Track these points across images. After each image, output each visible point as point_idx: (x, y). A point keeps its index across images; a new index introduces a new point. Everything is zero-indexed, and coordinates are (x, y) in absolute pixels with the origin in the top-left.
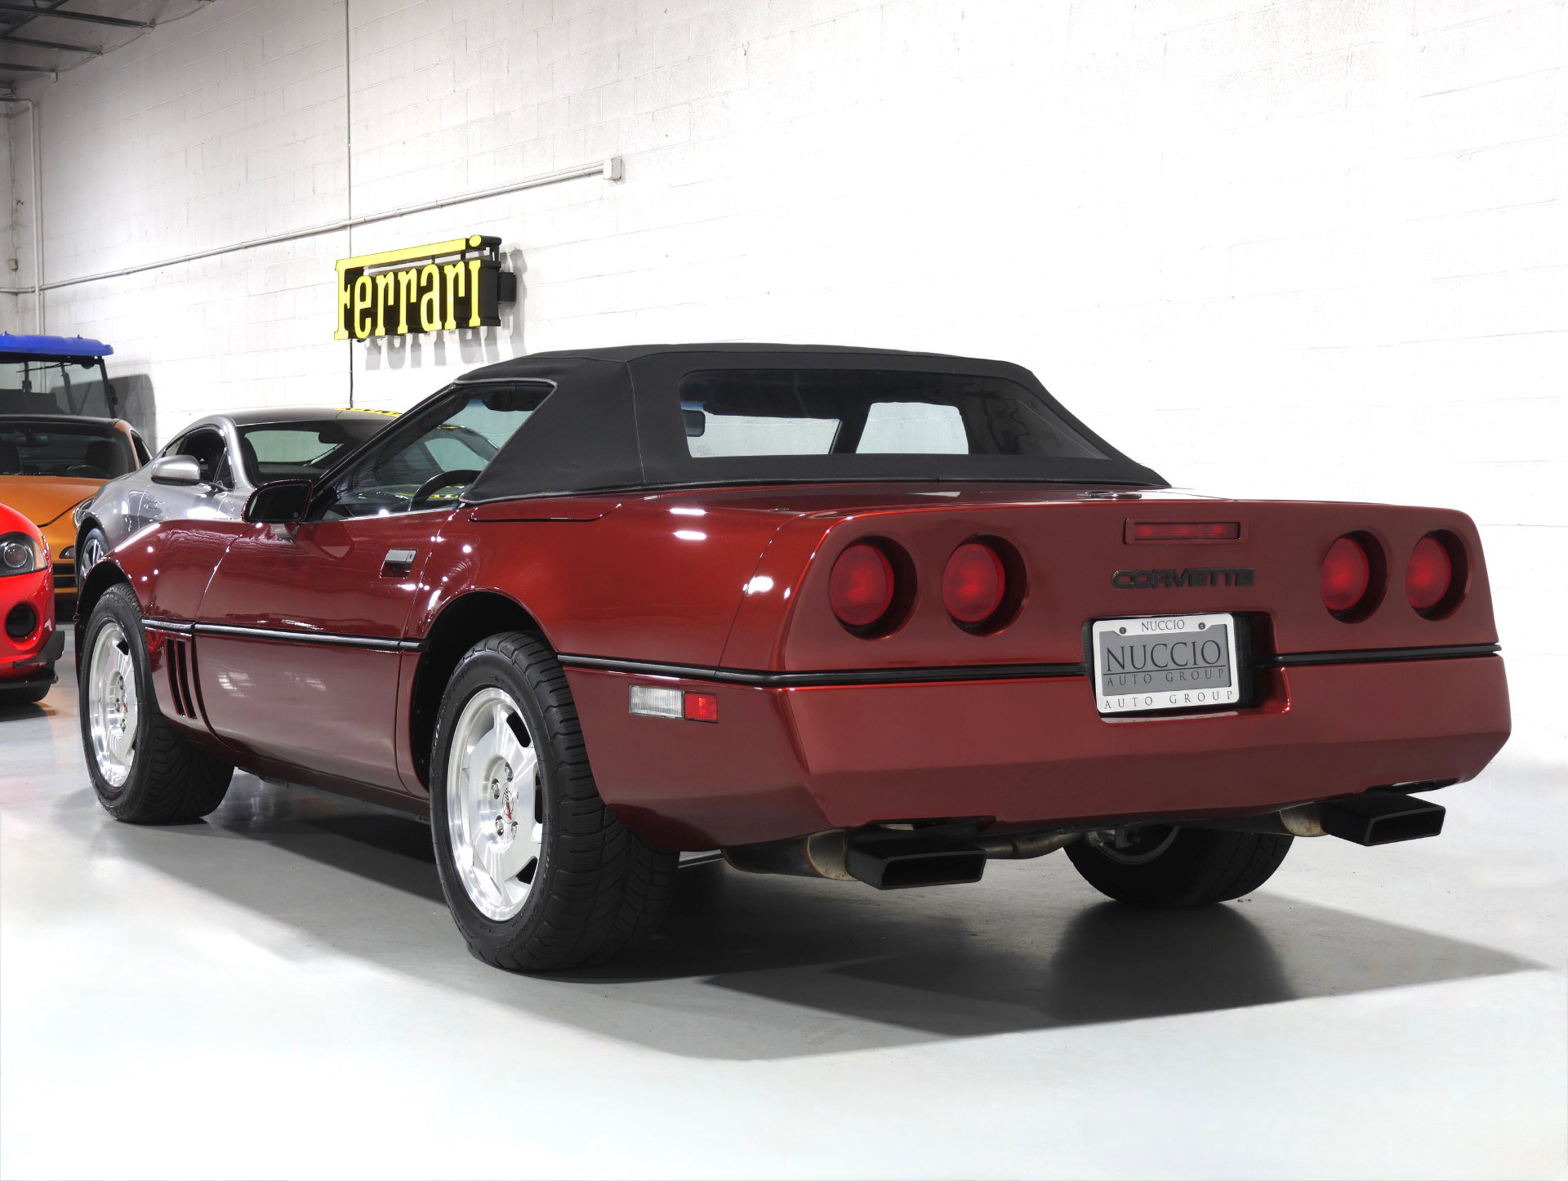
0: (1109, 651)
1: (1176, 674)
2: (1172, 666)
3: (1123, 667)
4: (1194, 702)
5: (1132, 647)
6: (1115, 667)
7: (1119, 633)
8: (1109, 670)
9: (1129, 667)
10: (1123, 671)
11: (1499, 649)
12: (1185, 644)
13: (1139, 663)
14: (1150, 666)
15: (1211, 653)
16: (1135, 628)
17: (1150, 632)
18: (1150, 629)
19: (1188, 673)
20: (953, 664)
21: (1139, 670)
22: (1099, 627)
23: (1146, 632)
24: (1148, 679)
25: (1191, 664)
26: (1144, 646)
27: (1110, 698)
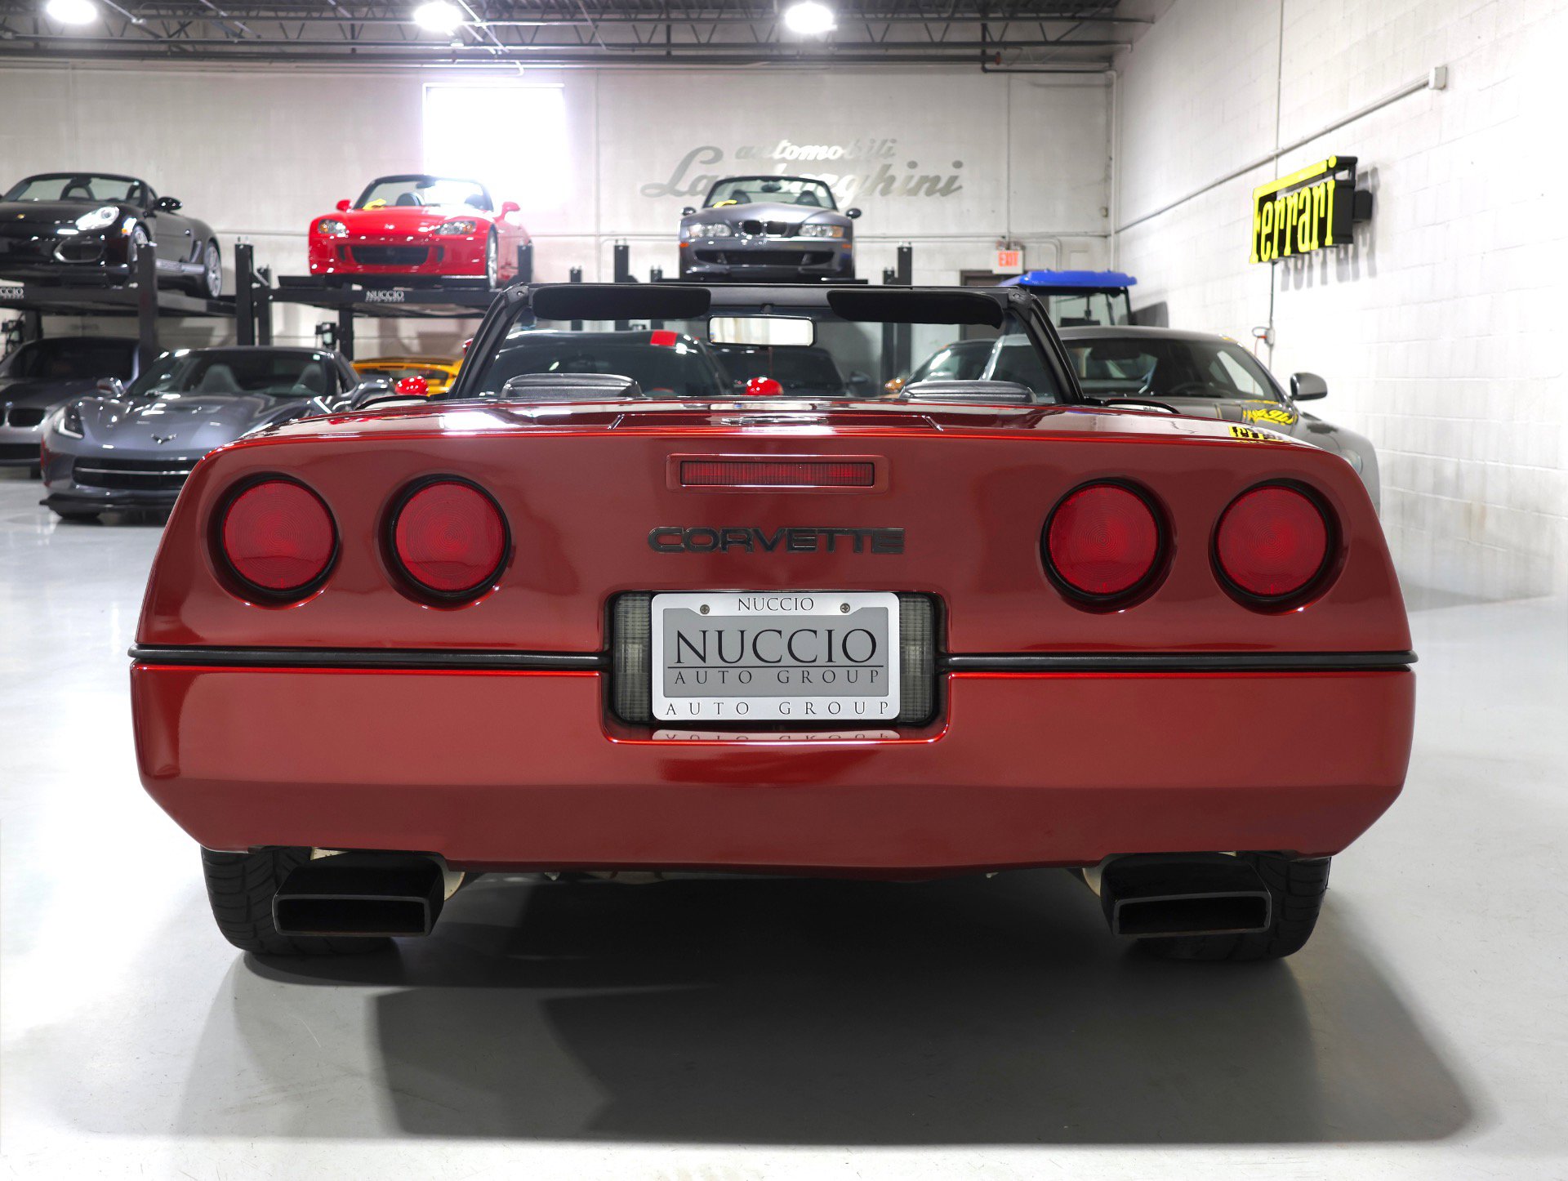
0: (680, 635)
1: (796, 674)
2: (788, 660)
3: (703, 659)
4: (821, 714)
5: (720, 633)
6: (689, 657)
7: (699, 613)
8: (679, 661)
9: (713, 658)
10: (704, 665)
11: (1414, 659)
12: (815, 632)
13: (731, 653)
14: (749, 658)
15: (859, 647)
16: (724, 605)
17: (752, 612)
18: (752, 606)
19: (815, 674)
20: (389, 646)
21: (732, 665)
22: (661, 604)
23: (744, 612)
24: (745, 676)
25: (823, 659)
26: (742, 632)
27: (675, 701)
